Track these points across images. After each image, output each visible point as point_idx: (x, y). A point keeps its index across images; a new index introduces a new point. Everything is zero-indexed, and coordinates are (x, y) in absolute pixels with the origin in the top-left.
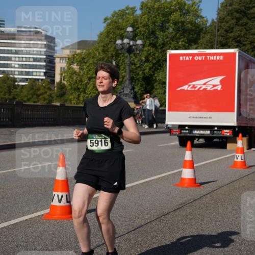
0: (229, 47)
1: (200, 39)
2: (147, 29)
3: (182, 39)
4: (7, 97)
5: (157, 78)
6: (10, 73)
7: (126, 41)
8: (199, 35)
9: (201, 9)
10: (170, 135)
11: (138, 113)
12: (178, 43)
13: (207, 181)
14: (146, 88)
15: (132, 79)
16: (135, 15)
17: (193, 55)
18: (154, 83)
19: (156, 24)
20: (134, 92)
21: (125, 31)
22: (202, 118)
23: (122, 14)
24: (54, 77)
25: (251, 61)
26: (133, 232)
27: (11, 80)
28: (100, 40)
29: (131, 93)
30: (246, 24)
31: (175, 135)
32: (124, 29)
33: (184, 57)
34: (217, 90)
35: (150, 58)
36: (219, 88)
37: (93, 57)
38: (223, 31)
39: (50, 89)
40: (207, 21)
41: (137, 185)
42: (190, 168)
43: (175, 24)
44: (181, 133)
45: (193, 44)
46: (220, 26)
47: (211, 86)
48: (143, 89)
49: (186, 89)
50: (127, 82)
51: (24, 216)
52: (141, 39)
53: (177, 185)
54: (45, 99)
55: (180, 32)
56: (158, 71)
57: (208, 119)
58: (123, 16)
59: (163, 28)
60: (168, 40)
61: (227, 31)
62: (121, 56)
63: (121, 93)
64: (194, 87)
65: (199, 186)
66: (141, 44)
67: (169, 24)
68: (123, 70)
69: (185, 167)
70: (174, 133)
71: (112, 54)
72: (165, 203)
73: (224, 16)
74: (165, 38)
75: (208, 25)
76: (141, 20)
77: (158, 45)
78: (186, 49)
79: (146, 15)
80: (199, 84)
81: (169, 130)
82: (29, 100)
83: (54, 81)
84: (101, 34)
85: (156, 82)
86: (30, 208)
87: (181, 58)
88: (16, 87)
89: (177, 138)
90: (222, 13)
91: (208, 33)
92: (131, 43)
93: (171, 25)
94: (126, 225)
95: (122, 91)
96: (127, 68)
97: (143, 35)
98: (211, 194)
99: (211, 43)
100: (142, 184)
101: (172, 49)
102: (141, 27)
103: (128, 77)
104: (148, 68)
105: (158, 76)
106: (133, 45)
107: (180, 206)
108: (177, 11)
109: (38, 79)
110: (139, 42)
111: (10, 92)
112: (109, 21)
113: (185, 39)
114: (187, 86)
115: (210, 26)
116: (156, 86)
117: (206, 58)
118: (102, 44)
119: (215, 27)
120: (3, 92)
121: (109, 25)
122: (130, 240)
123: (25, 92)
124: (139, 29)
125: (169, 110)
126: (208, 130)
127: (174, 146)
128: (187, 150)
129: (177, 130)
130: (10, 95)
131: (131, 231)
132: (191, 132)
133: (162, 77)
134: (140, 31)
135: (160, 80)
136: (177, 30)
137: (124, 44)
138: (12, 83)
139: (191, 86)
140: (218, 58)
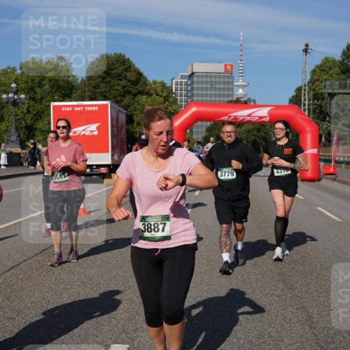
0: (97, 100)
1: (72, 94)
2: (27, 85)
3: (57, 94)
5: (38, 127)
7: (11, 95)
8: (71, 90)
9: (72, 70)
12: (54, 96)
15: (17, 129)
16: (16, 73)
17: (73, 106)
18: (35, 131)
20: (20, 138)
23: (4, 73)
25: (119, 111)
26: (40, 254)
29: (18, 140)
30: (110, 82)
34: (93, 135)
35: (31, 110)
36: (96, 133)
38: (91, 88)
40: (77, 79)
43: (50, 81)
45: (67, 98)
46: (89, 83)
47: (90, 132)
50: (14, 131)
56: (39, 121)
59: (41, 85)
61: (94, 87)
63: (8, 140)
64: (75, 133)
66: (24, 98)
75: (79, 82)
76: (21, 78)
80: (79, 130)
85: (37, 130)
87: (63, 109)
91: (80, 89)
92: (16, 97)
93: (47, 82)
95: (9, 138)
97: (24, 90)
101: (54, 101)
102: (22, 84)
103: (14, 126)
104: (29, 118)
105: (39, 125)
113: (60, 94)
115: (81, 83)
117: (84, 109)
119: (85, 83)
131: (38, 254)
134: (21, 87)
136: (53, 87)
137: (10, 97)
140: (94, 108)
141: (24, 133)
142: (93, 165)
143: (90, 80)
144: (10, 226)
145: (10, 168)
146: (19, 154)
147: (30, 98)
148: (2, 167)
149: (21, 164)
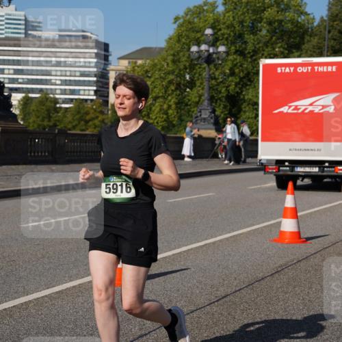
1: (304, 44)
2: (233, 31)
3: (279, 45)
4: (46, 123)
5: (246, 97)
6: (49, 92)
7: (204, 47)
8: (302, 38)
9: (305, 3)
10: (265, 174)
11: (220, 144)
12: (274, 49)
13: (315, 235)
14: (230, 110)
15: (212, 99)
16: (215, 12)
17: (296, 65)
18: (242, 104)
19: (245, 24)
20: (215, 115)
21: (203, 35)
22: (308, 150)
23: (198, 11)
24: (108, 96)
26: (216, 303)
27: (51, 102)
28: (170, 47)
29: (212, 118)
31: (271, 173)
32: (201, 31)
33: (283, 68)
34: (328, 112)
35: (237, 71)
36: (331, 109)
37: (160, 70)
38: (336, 33)
39: (102, 113)
40: (314, 19)
41: (220, 241)
42: (293, 218)
43: (270, 23)
44: (279, 170)
45: (294, 51)
46: (332, 26)
47: (321, 107)
48: (226, 112)
49: (285, 111)
50: (206, 103)
51: (71, 281)
52: (224, 45)
53: (275, 241)
54: (96, 127)
55: (277, 35)
56: (248, 87)
57: (316, 152)
58: (200, 13)
59: (254, 30)
60: (261, 45)
61: (341, 32)
62: (197, 67)
63: (197, 117)
64: (296, 108)
65: (303, 242)
66: (224, 52)
67: (262, 24)
68: (200, 87)
69: (285, 216)
70: (270, 171)
71: (185, 66)
72: (259, 265)
73: (337, 12)
74: (256, 43)
75: (315, 24)
76: (223, 19)
77: (246, 52)
78: (285, 57)
79: (231, 13)
80: (304, 104)
81: (263, 167)
82: (74, 127)
83: (107, 102)
84: (170, 39)
85: (244, 102)
86: (79, 271)
87: (279, 70)
88: (57, 110)
89: (274, 178)
90: (334, 8)
91: (316, 35)
92: (211, 50)
93: (265, 25)
94: (206, 294)
95: (199, 114)
96: (205, 83)
97: (227, 39)
98: (322, 252)
99: (319, 49)
100: (227, 239)
101: (266, 58)
102: (224, 28)
103: (206, 95)
104: (233, 83)
105: (248, 95)
106: (214, 53)
107: (279, 269)
108: (273, 6)
109: (86, 100)
110: (222, 49)
111: (49, 117)
112: (181, 21)
113: (284, 43)
114: (287, 107)
115: (319, 26)
116: (245, 107)
117: (313, 69)
118: (172, 52)
119: (325, 26)
120: (41, 118)
121: (181, 26)
122: (213, 314)
123: (69, 117)
124: (222, 32)
125: (262, 140)
126: (316, 167)
127: (270, 189)
128: (288, 194)
129: (274, 167)
130: (49, 121)
131: (214, 302)
132: (292, 170)
133: (252, 96)
134: (223, 34)
135: (250, 99)
136: (273, 32)
137: (202, 51)
138: (53, 105)
139: (293, 108)
140: (330, 69)
141: (225, 107)
142: (324, 162)
143: (334, 21)
144: (180, 253)
145: (198, 161)
146: (213, 140)
147: (236, 52)
148: (186, 159)
149: (215, 156)
